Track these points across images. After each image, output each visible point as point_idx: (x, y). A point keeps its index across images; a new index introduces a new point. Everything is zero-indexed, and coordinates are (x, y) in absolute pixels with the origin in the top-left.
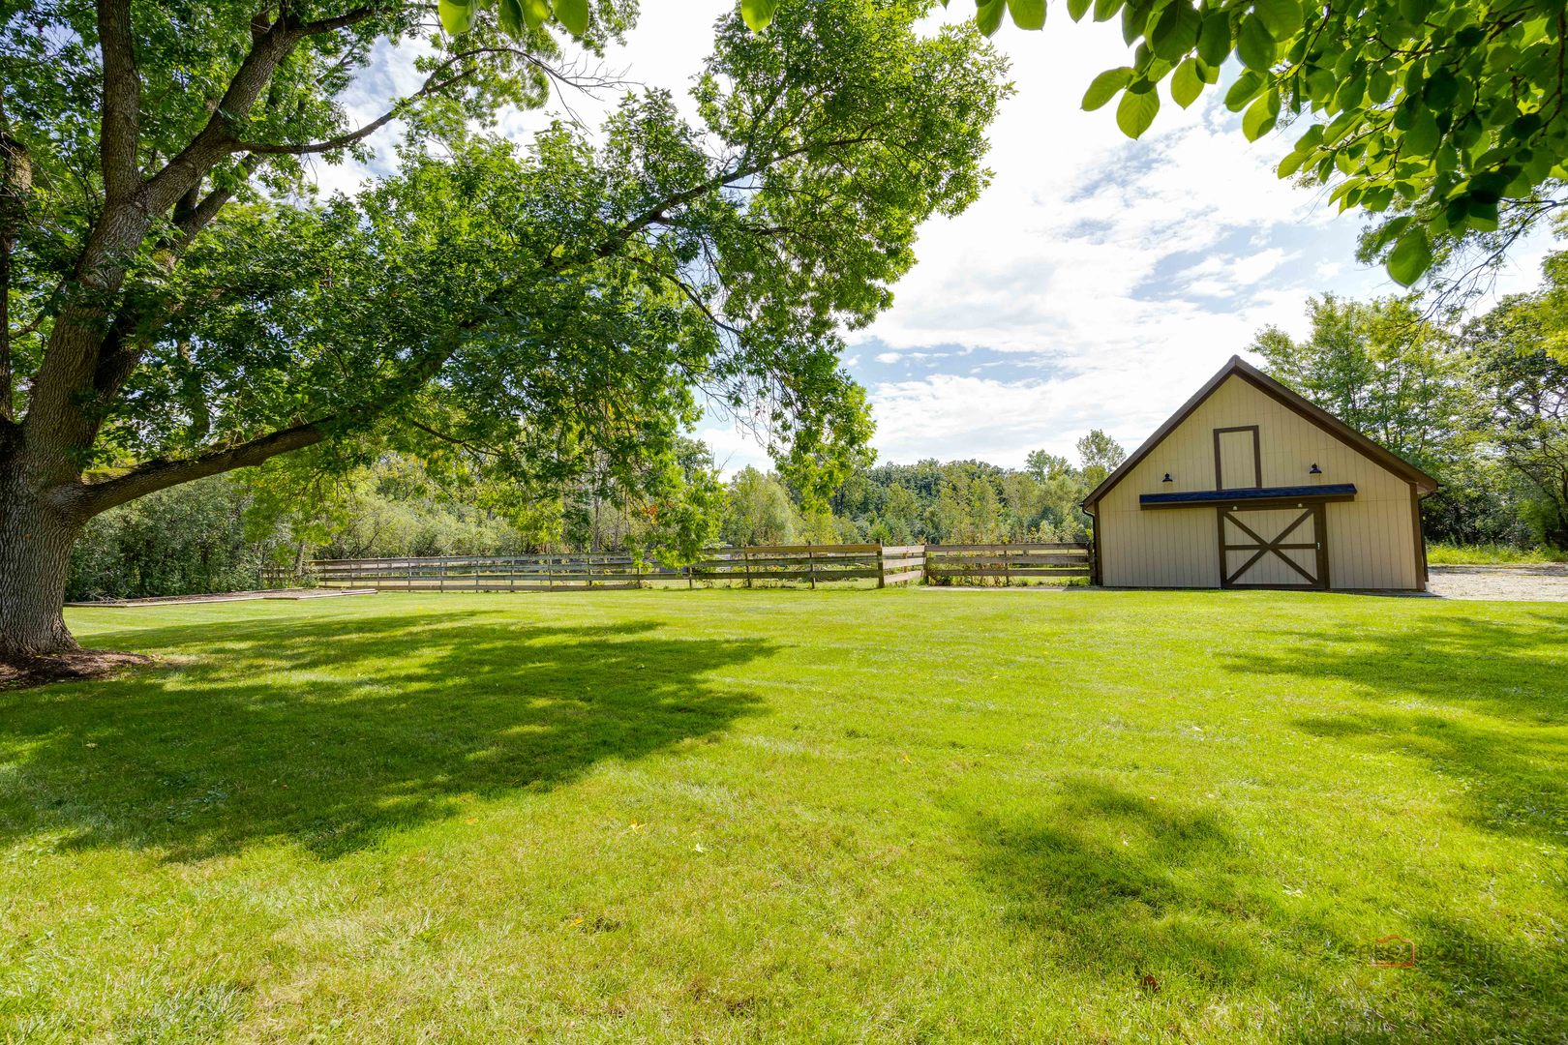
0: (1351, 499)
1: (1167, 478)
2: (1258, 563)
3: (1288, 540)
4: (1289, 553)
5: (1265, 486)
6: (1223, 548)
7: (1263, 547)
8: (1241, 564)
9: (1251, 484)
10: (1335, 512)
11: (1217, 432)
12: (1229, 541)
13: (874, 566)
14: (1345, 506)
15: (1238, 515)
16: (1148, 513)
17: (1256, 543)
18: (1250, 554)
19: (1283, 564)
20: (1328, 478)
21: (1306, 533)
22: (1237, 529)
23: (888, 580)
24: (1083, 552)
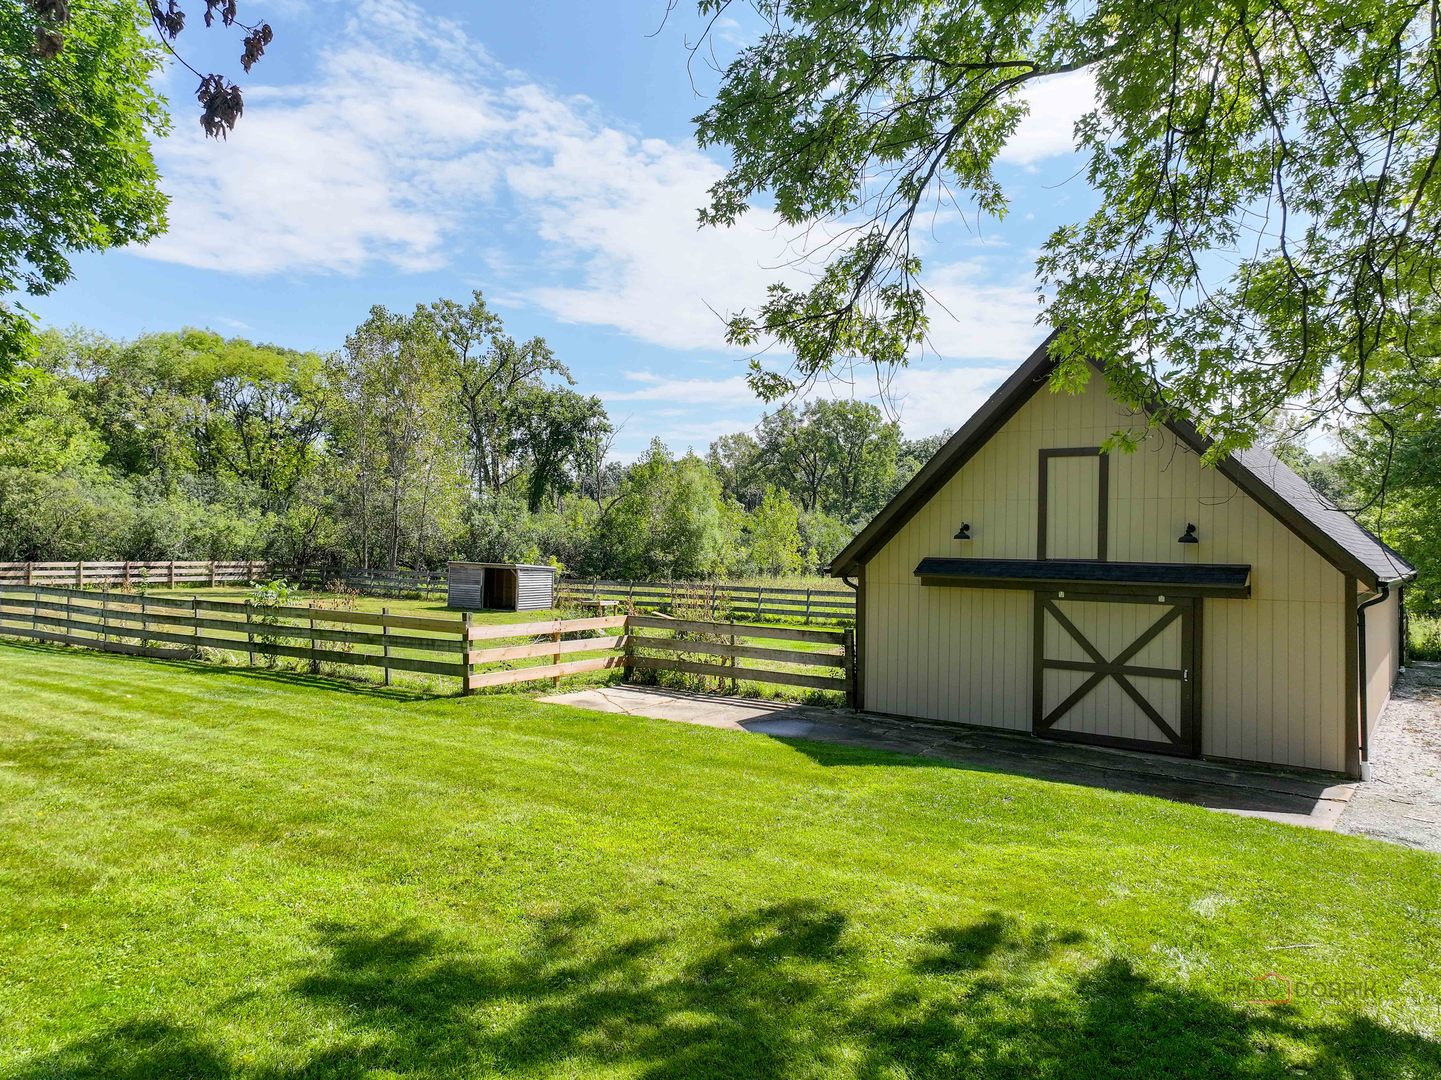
0: (1246, 593)
1: (964, 532)
2: (1089, 698)
3: (1139, 660)
4: (1139, 683)
5: (1111, 558)
6: (1041, 664)
7: (1100, 669)
8: (1065, 695)
9: (1090, 552)
10: (1218, 614)
11: (1045, 455)
12: (1050, 654)
13: (456, 658)
14: (1234, 605)
15: (1065, 607)
16: (935, 590)
17: (1089, 660)
18: (1080, 678)
19: (1129, 703)
20: (1212, 552)
21: (1166, 651)
22: (1063, 631)
23: (477, 681)
24: (837, 650)
